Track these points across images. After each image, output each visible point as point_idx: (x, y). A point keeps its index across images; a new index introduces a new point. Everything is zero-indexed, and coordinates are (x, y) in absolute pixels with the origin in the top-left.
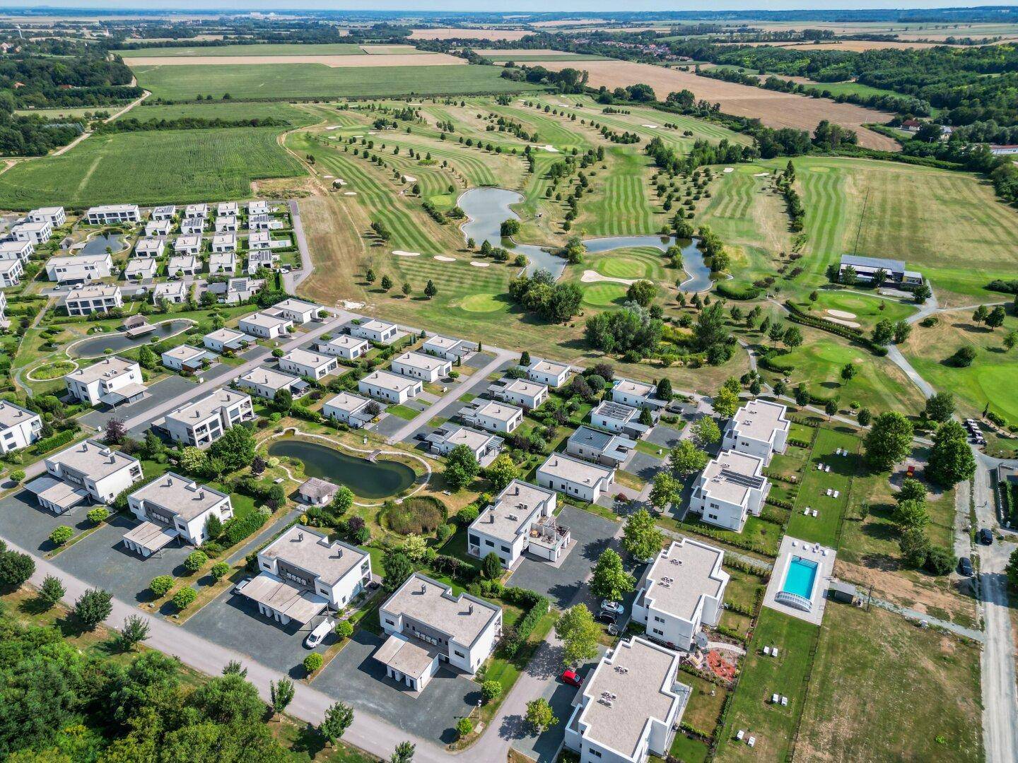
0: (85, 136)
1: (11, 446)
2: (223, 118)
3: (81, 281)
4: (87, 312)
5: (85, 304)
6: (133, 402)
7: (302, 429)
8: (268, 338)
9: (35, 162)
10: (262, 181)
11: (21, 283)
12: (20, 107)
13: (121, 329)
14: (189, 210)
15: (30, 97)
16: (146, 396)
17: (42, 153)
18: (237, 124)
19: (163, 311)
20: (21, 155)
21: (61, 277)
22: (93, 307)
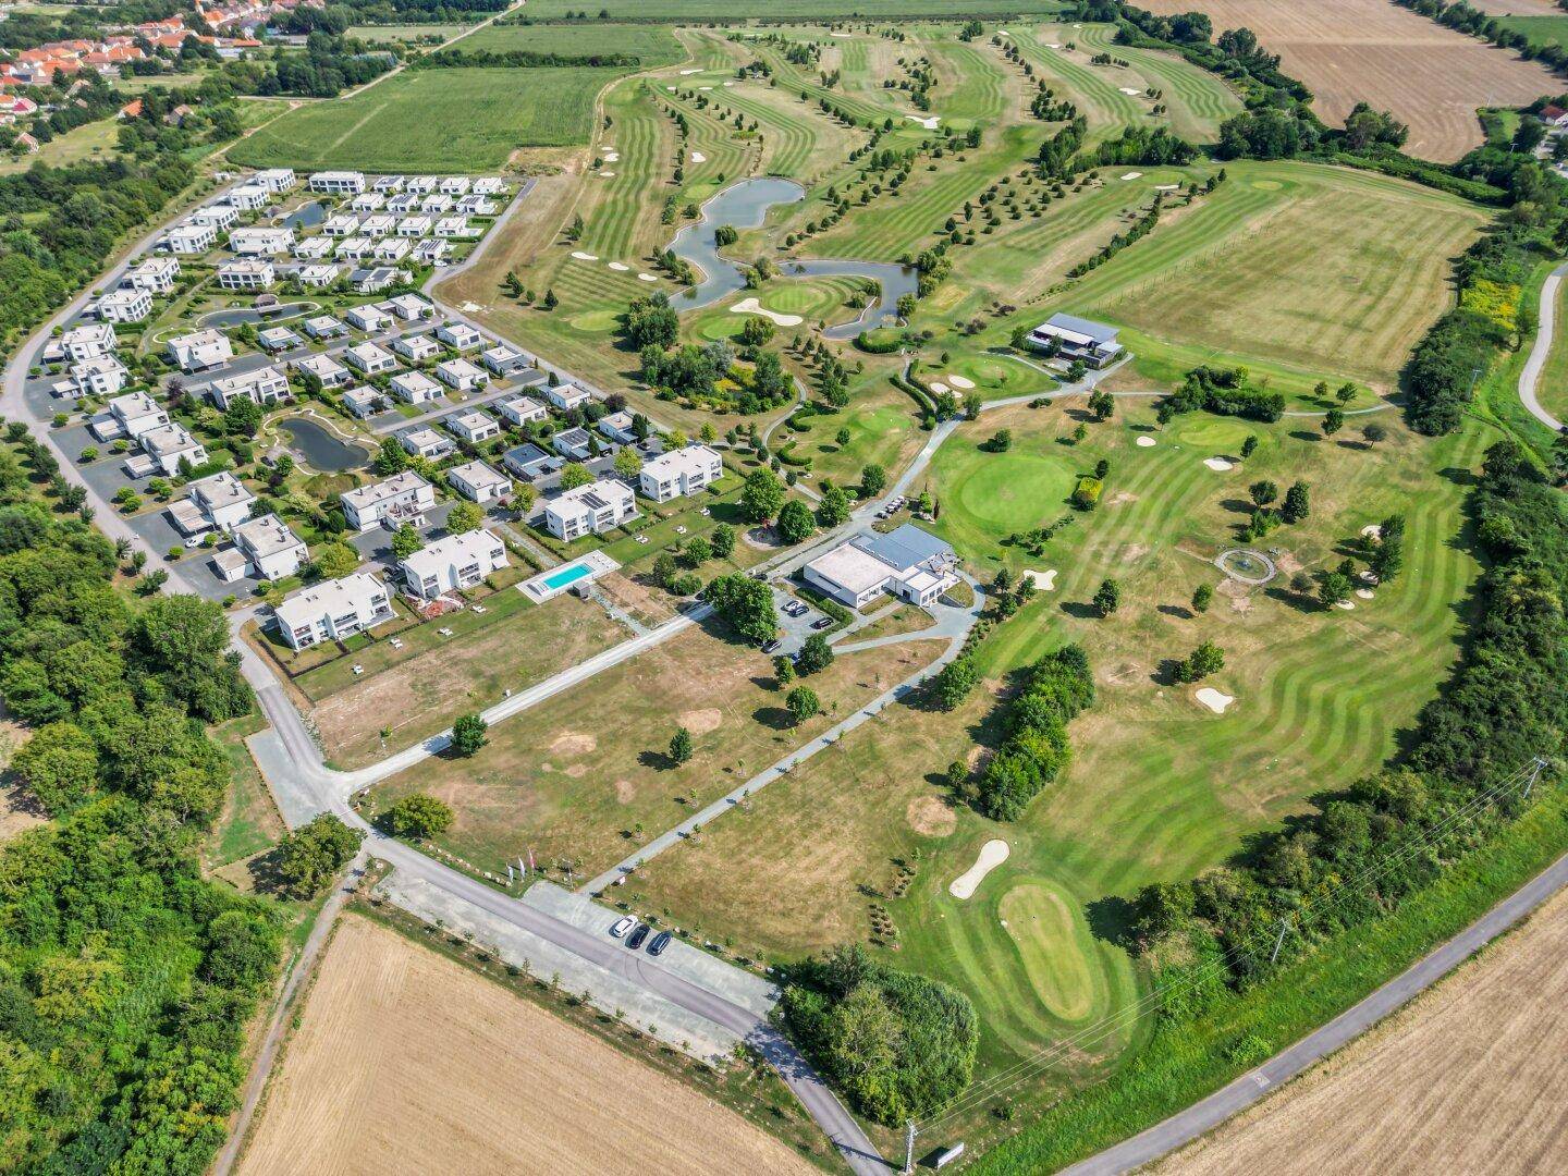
0: (397, 71)
1: (103, 389)
2: (561, 54)
3: (255, 254)
4: (237, 285)
5: (235, 278)
6: (212, 370)
7: (317, 412)
8: (364, 330)
9: (316, 106)
10: (527, 150)
11: (207, 249)
12: (357, 22)
13: (254, 306)
14: (414, 183)
15: (374, 9)
16: (226, 366)
17: (331, 94)
18: (574, 62)
19: (300, 293)
20: (312, 95)
21: (241, 248)
22: (242, 282)
